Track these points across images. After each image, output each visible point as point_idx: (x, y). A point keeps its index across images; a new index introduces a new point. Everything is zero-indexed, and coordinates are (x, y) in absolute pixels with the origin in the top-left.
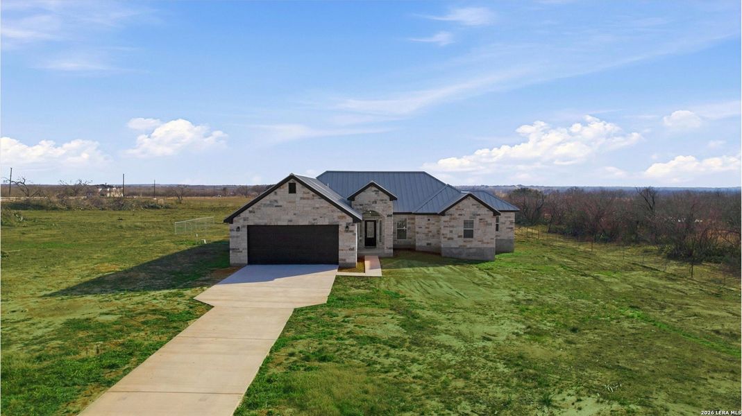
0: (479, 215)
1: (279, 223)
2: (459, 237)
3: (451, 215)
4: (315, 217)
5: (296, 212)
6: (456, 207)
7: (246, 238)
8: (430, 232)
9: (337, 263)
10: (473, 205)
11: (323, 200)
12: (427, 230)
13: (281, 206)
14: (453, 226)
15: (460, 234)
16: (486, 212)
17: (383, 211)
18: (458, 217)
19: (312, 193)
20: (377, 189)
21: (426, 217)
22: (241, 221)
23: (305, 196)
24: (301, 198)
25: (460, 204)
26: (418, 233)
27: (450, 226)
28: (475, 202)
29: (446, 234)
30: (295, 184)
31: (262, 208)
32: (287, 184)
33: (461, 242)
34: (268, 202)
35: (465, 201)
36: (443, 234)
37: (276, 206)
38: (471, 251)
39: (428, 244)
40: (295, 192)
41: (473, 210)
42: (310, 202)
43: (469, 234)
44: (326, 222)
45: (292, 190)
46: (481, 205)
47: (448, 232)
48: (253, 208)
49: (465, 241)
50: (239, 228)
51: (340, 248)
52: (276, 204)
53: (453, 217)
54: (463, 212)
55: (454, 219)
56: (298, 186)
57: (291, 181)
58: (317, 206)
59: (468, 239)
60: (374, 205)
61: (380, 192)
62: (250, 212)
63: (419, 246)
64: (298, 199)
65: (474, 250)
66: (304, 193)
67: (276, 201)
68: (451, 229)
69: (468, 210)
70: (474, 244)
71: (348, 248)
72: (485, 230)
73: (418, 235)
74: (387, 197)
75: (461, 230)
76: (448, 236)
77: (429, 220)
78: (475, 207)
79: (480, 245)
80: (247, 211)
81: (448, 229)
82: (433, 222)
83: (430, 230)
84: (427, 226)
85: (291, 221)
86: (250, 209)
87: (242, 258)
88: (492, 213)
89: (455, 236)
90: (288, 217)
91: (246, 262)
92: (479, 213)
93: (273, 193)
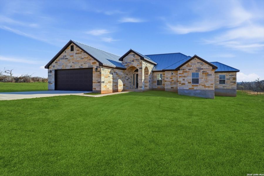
0: (202, 69)
1: (67, 68)
2: (189, 83)
3: (184, 69)
4: (82, 64)
5: (74, 61)
6: (187, 65)
7: (54, 76)
8: (173, 81)
9: (92, 90)
10: (198, 63)
11: (85, 54)
12: (171, 79)
13: (67, 59)
14: (185, 77)
15: (189, 81)
16: (207, 67)
17: (137, 65)
18: (188, 70)
19: (81, 50)
20: (134, 54)
21: (170, 72)
22: (52, 67)
23: (78, 52)
24: (76, 53)
25: (189, 63)
26: (166, 81)
27: (183, 77)
28: (199, 61)
29: (181, 81)
30: (73, 46)
31: (60, 60)
32: (70, 46)
33: (190, 86)
34: (63, 57)
35: (192, 61)
36: (179, 81)
37: (66, 59)
38: (197, 92)
39: (172, 88)
40: (73, 51)
41: (198, 66)
42: (80, 55)
43: (196, 81)
44: (86, 66)
45: (72, 49)
46: (204, 63)
47: (182, 80)
48: (57, 61)
49: (193, 86)
50: (51, 71)
51: (93, 81)
52: (65, 58)
53: (185, 71)
54: (191, 68)
55: (185, 72)
56: (75, 46)
57: (72, 44)
58: (83, 57)
59: (195, 84)
60: (132, 63)
61: (136, 55)
62: (56, 62)
63: (167, 89)
64: (74, 54)
65: (199, 92)
66: (77, 50)
67: (65, 56)
68: (184, 78)
69: (194, 66)
70: (199, 87)
71: (97, 82)
72: (207, 79)
73: (166, 83)
74: (139, 58)
75: (190, 78)
76: (182, 83)
77: (172, 74)
78: (200, 64)
79: (203, 88)
80: (54, 62)
81: (182, 78)
82: (174, 75)
83: (173, 79)
84: (171, 77)
85: (71, 66)
86: (55, 61)
87: (52, 87)
88: (211, 67)
89: (187, 83)
90: (70, 64)
91: (54, 89)
92: (202, 68)
93: (64, 52)
